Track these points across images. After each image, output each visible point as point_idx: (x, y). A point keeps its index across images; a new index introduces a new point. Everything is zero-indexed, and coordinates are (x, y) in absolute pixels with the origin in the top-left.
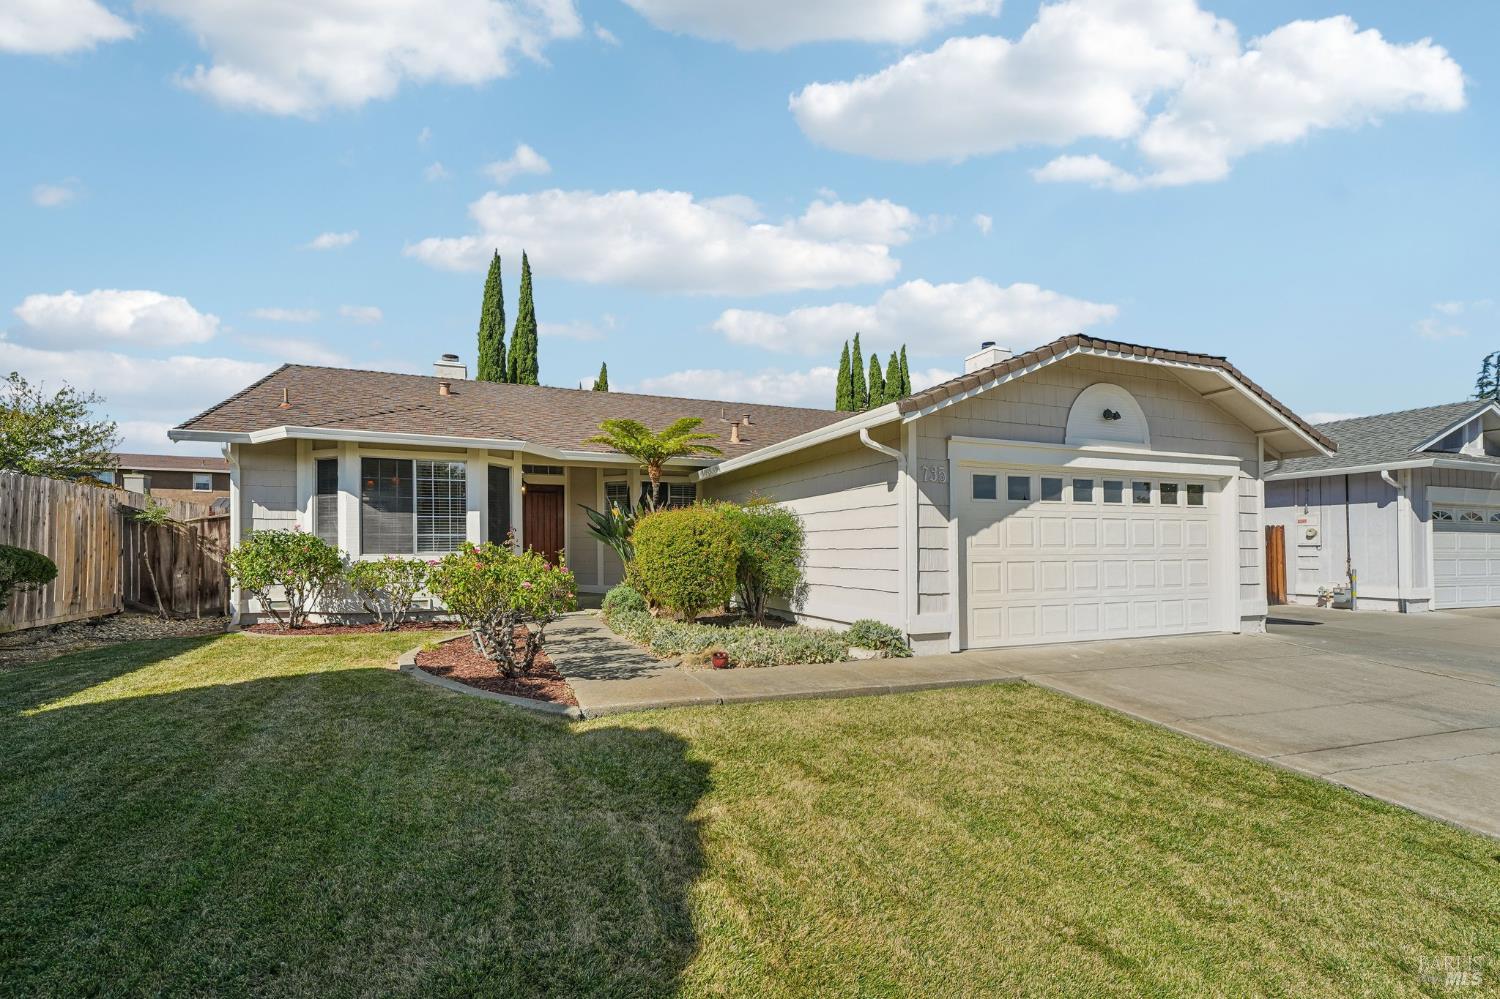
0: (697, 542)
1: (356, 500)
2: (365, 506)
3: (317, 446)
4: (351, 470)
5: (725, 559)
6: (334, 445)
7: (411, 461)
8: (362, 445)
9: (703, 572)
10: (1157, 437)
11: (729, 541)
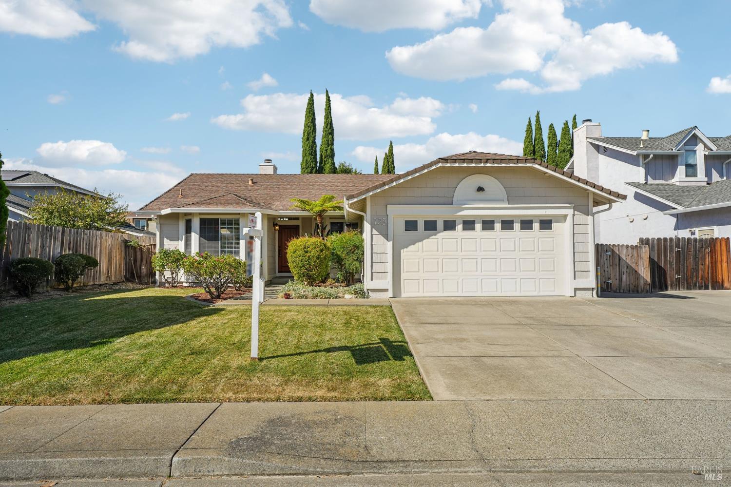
1: (198, 236)
2: (201, 238)
3: (186, 214)
4: (196, 224)
5: (318, 258)
6: (190, 214)
7: (218, 219)
8: (200, 214)
9: (308, 264)
10: (512, 198)
11: (322, 251)
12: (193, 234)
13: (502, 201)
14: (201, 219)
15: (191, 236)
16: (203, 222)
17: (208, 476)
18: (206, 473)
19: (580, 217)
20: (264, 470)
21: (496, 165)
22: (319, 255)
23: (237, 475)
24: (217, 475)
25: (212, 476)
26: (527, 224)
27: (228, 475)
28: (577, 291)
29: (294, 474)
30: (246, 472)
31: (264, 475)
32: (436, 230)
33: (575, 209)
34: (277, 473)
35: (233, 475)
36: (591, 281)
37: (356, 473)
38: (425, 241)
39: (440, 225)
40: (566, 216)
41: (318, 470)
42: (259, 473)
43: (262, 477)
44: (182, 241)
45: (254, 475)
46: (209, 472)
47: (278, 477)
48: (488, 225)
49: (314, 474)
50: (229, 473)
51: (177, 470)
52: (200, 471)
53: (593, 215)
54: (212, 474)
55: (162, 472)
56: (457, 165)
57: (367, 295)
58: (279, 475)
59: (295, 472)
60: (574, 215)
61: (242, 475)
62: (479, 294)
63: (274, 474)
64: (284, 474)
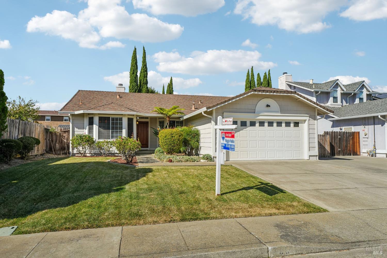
0: (171, 136)
1: (98, 127)
2: (100, 128)
3: (89, 114)
4: (96, 120)
5: (178, 140)
6: (93, 114)
7: (110, 117)
8: (99, 114)
9: (173, 143)
10: (283, 111)
11: (180, 136)
12: (94, 126)
13: (277, 112)
14: (99, 117)
15: (93, 127)
16: (100, 119)
17: (287, 255)
18: (286, 254)
19: (312, 121)
20: (312, 251)
21: (278, 94)
22: (179, 139)
23: (300, 254)
24: (291, 255)
25: (288, 255)
26: (288, 124)
27: (296, 254)
28: (310, 157)
29: (325, 252)
30: (303, 252)
31: (312, 253)
32: (246, 126)
33: (310, 117)
34: (317, 251)
35: (298, 254)
36: (316, 152)
37: (351, 249)
38: (241, 131)
39: (248, 124)
40: (305, 121)
41: (335, 248)
42: (309, 252)
43: (311, 254)
44: (86, 129)
45: (308, 253)
46: (287, 253)
47: (318, 253)
48: (271, 124)
49: (334, 251)
50: (296, 253)
51: (272, 254)
52: (283, 254)
53: (317, 120)
54: (288, 254)
55: (265, 255)
56: (260, 93)
57: (213, 159)
58: (319, 252)
59: (325, 250)
60: (309, 120)
61: (302, 254)
62: (266, 159)
63: (317, 252)
64: (321, 252)
